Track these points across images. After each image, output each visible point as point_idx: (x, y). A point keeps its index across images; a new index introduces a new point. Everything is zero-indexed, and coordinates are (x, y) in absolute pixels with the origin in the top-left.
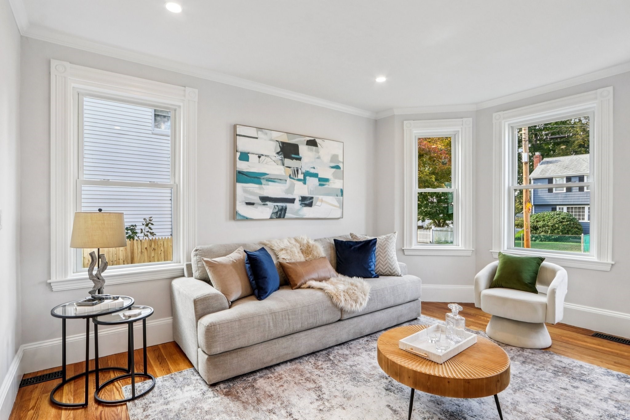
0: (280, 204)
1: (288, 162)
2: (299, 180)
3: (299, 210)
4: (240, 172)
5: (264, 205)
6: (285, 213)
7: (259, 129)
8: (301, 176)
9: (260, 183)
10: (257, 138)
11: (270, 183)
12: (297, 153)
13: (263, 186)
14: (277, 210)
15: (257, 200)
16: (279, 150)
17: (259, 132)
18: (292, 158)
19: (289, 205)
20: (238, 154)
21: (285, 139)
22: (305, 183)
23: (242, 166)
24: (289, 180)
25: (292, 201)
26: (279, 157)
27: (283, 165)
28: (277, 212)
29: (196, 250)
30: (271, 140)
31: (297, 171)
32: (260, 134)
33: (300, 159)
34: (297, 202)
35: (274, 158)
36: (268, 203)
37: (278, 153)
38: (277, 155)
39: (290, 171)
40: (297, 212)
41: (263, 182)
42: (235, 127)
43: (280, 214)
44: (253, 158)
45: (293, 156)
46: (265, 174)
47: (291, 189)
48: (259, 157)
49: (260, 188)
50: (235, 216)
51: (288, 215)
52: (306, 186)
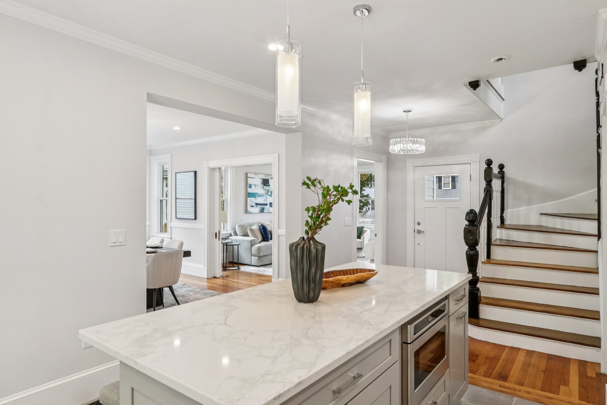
0: (262, 206)
1: (265, 187)
2: (269, 195)
3: (269, 208)
4: (249, 193)
5: (257, 207)
6: (264, 210)
7: (255, 174)
8: (270, 194)
9: (255, 197)
10: (254, 178)
11: (259, 197)
12: (268, 183)
13: (256, 199)
14: (261, 209)
15: (254, 204)
16: (262, 182)
17: (255, 175)
18: (266, 186)
19: (265, 207)
20: (248, 185)
21: (264, 177)
22: (271, 197)
23: (250, 190)
24: (265, 195)
25: (266, 205)
26: (262, 186)
27: (263, 189)
28: (261, 210)
29: (239, 225)
30: (259, 178)
31: (268, 191)
32: (256, 176)
33: (269, 186)
34: (268, 205)
35: (260, 186)
36: (258, 206)
37: (262, 184)
38: (261, 185)
39: (266, 191)
40: (268, 210)
41: (257, 197)
42: (247, 174)
43: (262, 211)
44: (253, 187)
45: (267, 184)
46: (257, 193)
47: (266, 200)
48: (255, 186)
49: (256, 200)
50: (246, 211)
51: (265, 211)
52: (271, 198)
